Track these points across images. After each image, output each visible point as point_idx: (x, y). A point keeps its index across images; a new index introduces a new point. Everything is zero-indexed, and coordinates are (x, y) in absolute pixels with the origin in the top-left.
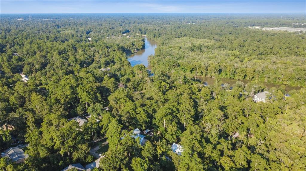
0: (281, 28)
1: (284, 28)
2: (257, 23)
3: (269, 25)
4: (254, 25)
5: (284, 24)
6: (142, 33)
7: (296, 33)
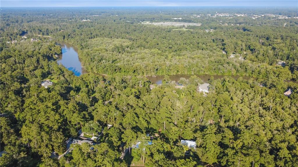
0: (166, 23)
1: (168, 22)
2: (146, 18)
3: (156, 20)
4: (144, 20)
5: (167, 19)
6: (43, 34)
7: (180, 27)
